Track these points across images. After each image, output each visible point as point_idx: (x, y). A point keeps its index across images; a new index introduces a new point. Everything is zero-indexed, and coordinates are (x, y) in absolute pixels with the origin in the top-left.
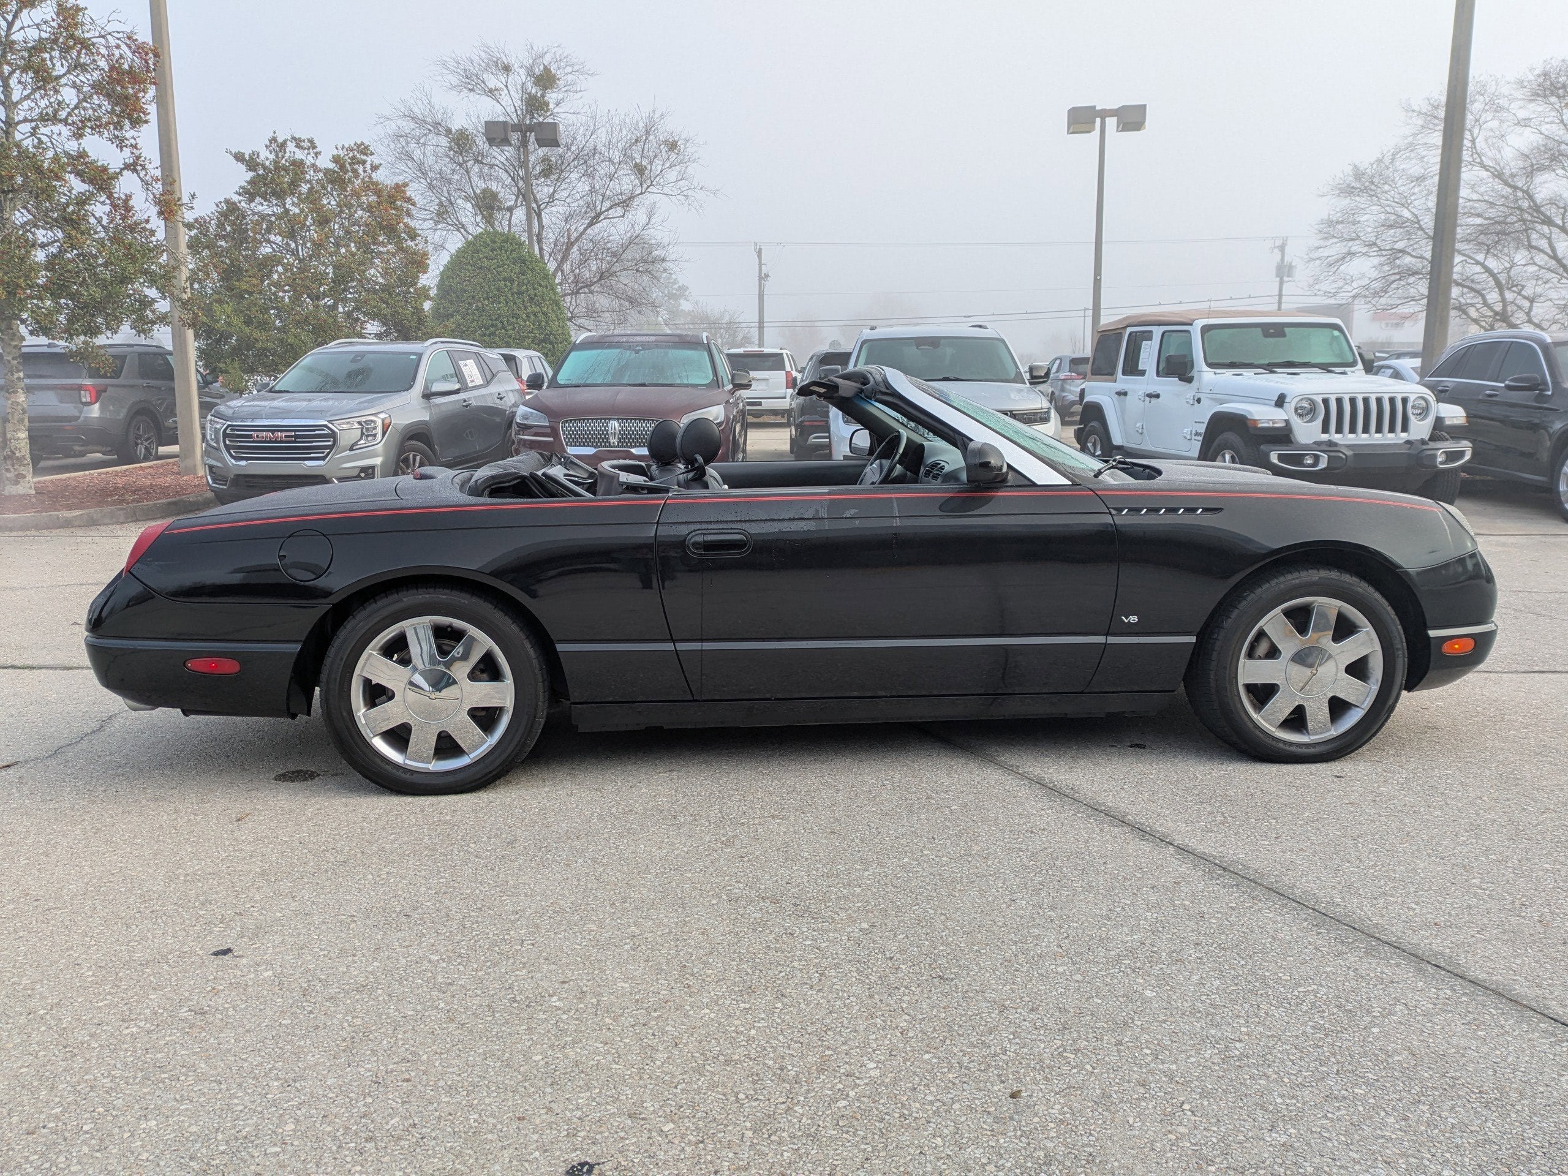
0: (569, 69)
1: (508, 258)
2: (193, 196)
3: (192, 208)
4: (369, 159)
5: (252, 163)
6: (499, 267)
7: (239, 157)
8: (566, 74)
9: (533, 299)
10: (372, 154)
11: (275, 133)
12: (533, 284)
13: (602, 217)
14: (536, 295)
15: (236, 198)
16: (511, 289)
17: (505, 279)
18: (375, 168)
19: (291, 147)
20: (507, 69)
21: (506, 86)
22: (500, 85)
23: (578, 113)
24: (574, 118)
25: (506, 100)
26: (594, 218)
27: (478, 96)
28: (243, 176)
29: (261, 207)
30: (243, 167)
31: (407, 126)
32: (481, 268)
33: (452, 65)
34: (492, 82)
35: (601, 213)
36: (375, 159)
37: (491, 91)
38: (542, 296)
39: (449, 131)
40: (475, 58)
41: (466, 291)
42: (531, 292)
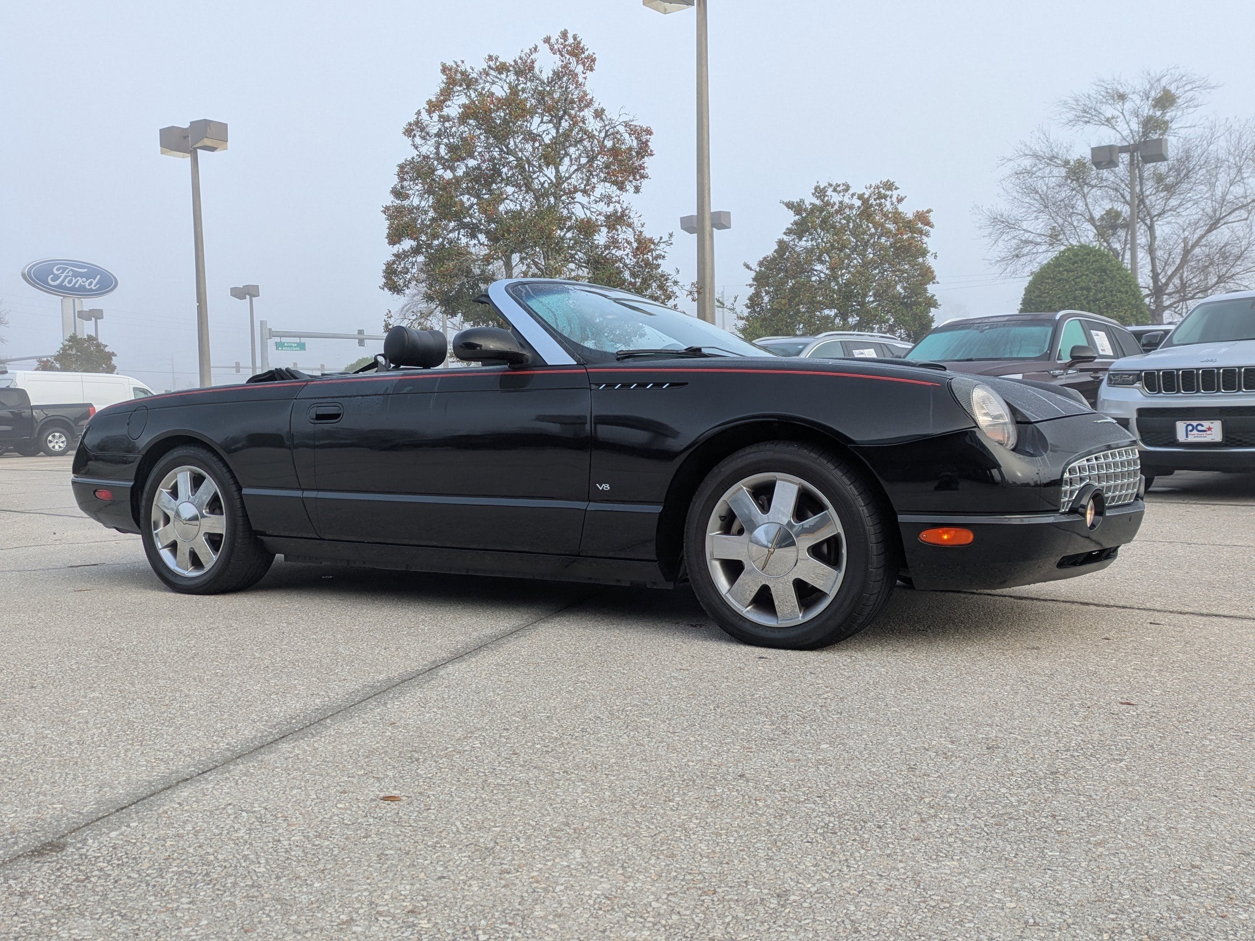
0: (1188, 87)
1: (1088, 269)
2: (671, 235)
3: (671, 244)
4: (895, 193)
5: (796, 207)
6: (1077, 278)
7: (790, 205)
8: (1185, 92)
9: (1110, 305)
10: (896, 188)
11: (818, 182)
12: (1111, 291)
13: (1222, 222)
14: (1113, 301)
15: (786, 238)
16: (1087, 297)
17: (1082, 289)
18: (900, 200)
19: (829, 192)
20: (1122, 97)
21: (1122, 113)
22: (1117, 113)
23: (1194, 126)
24: (1191, 130)
25: (1121, 125)
26: (1212, 225)
27: (1098, 127)
28: (790, 218)
29: (805, 243)
30: (791, 213)
31: (1027, 163)
32: (1060, 280)
33: (1072, 102)
34: (1109, 111)
35: (1220, 219)
36: (901, 193)
37: (1108, 120)
38: (1120, 302)
39: (1067, 162)
40: (1092, 93)
41: (1044, 302)
42: (1109, 299)
